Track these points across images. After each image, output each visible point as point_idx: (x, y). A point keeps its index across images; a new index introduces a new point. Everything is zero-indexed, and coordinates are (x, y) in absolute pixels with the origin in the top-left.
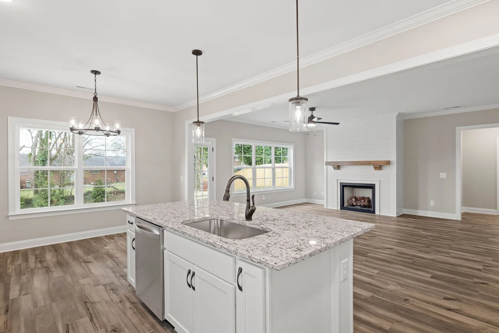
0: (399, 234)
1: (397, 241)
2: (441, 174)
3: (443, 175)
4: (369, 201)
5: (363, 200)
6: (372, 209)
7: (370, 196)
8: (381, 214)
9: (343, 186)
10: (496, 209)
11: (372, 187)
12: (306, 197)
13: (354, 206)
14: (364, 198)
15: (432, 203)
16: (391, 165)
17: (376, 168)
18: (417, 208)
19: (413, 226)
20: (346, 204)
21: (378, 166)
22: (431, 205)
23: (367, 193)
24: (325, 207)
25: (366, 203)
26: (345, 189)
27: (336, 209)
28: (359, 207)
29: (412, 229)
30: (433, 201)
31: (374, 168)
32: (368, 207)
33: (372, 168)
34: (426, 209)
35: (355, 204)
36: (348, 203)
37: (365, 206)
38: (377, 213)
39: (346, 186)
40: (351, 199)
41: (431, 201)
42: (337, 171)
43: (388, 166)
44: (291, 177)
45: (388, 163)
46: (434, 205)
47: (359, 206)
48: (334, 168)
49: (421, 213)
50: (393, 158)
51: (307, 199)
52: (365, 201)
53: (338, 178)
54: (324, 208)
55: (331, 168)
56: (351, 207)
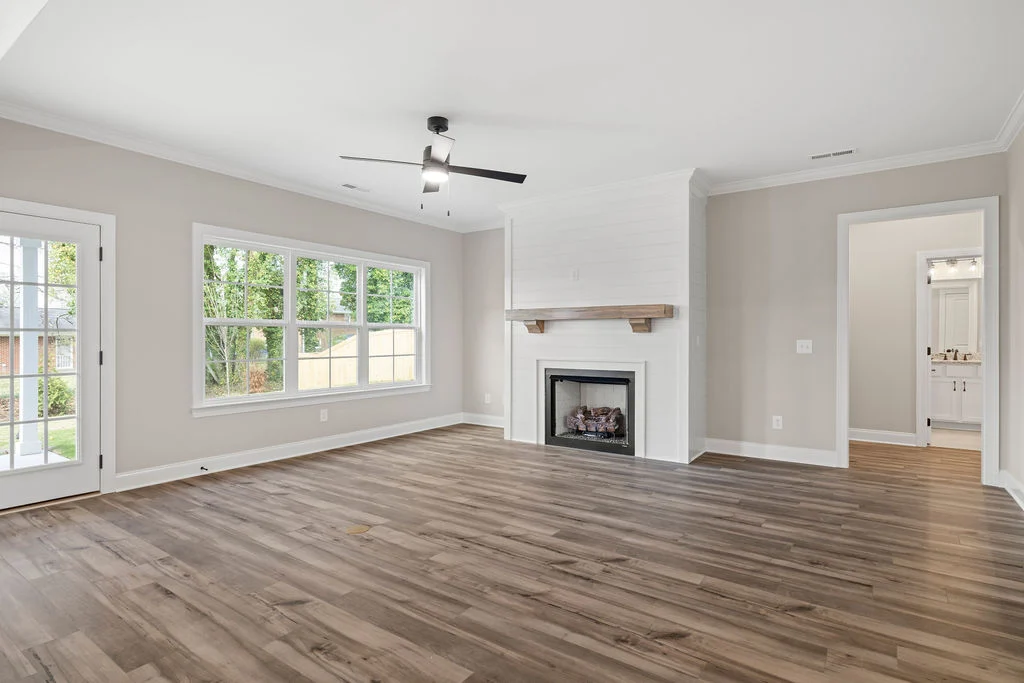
0: (699, 539)
1: (698, 579)
2: (799, 343)
3: (804, 346)
4: (620, 420)
5: (603, 418)
6: (624, 442)
7: (623, 406)
8: (650, 457)
9: (554, 379)
10: (915, 432)
11: (625, 380)
12: (465, 408)
13: (579, 432)
14: (606, 411)
15: (777, 422)
16: (673, 320)
17: (636, 327)
18: (739, 437)
19: (736, 497)
20: (560, 430)
21: (645, 321)
22: (775, 427)
23: (614, 398)
24: (507, 437)
25: (612, 426)
26: (558, 385)
27: (535, 442)
28: (591, 437)
29: (734, 510)
30: (780, 418)
31: (633, 325)
32: (618, 434)
33: (625, 327)
34: (762, 440)
35: (582, 428)
36: (565, 424)
37: (609, 435)
38: (639, 453)
39: (562, 378)
40: (574, 414)
41: (775, 418)
42: (537, 337)
43: (668, 322)
44: (418, 355)
45: (669, 312)
46: (780, 427)
47: (591, 432)
48: (531, 329)
49: (749, 450)
50: (681, 298)
51: (467, 414)
52: (608, 420)
53: (538, 358)
54: (503, 442)
55: (521, 328)
56: (572, 437)
